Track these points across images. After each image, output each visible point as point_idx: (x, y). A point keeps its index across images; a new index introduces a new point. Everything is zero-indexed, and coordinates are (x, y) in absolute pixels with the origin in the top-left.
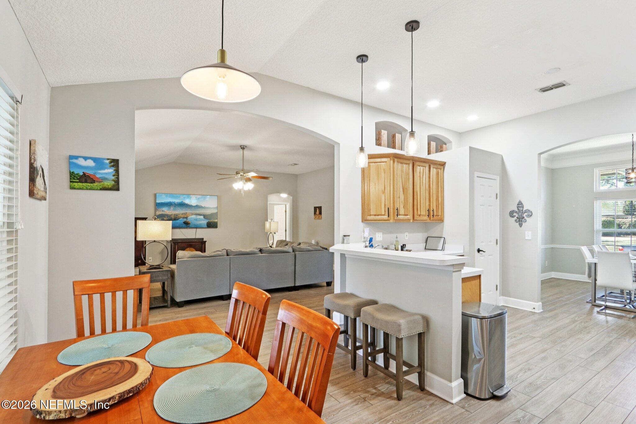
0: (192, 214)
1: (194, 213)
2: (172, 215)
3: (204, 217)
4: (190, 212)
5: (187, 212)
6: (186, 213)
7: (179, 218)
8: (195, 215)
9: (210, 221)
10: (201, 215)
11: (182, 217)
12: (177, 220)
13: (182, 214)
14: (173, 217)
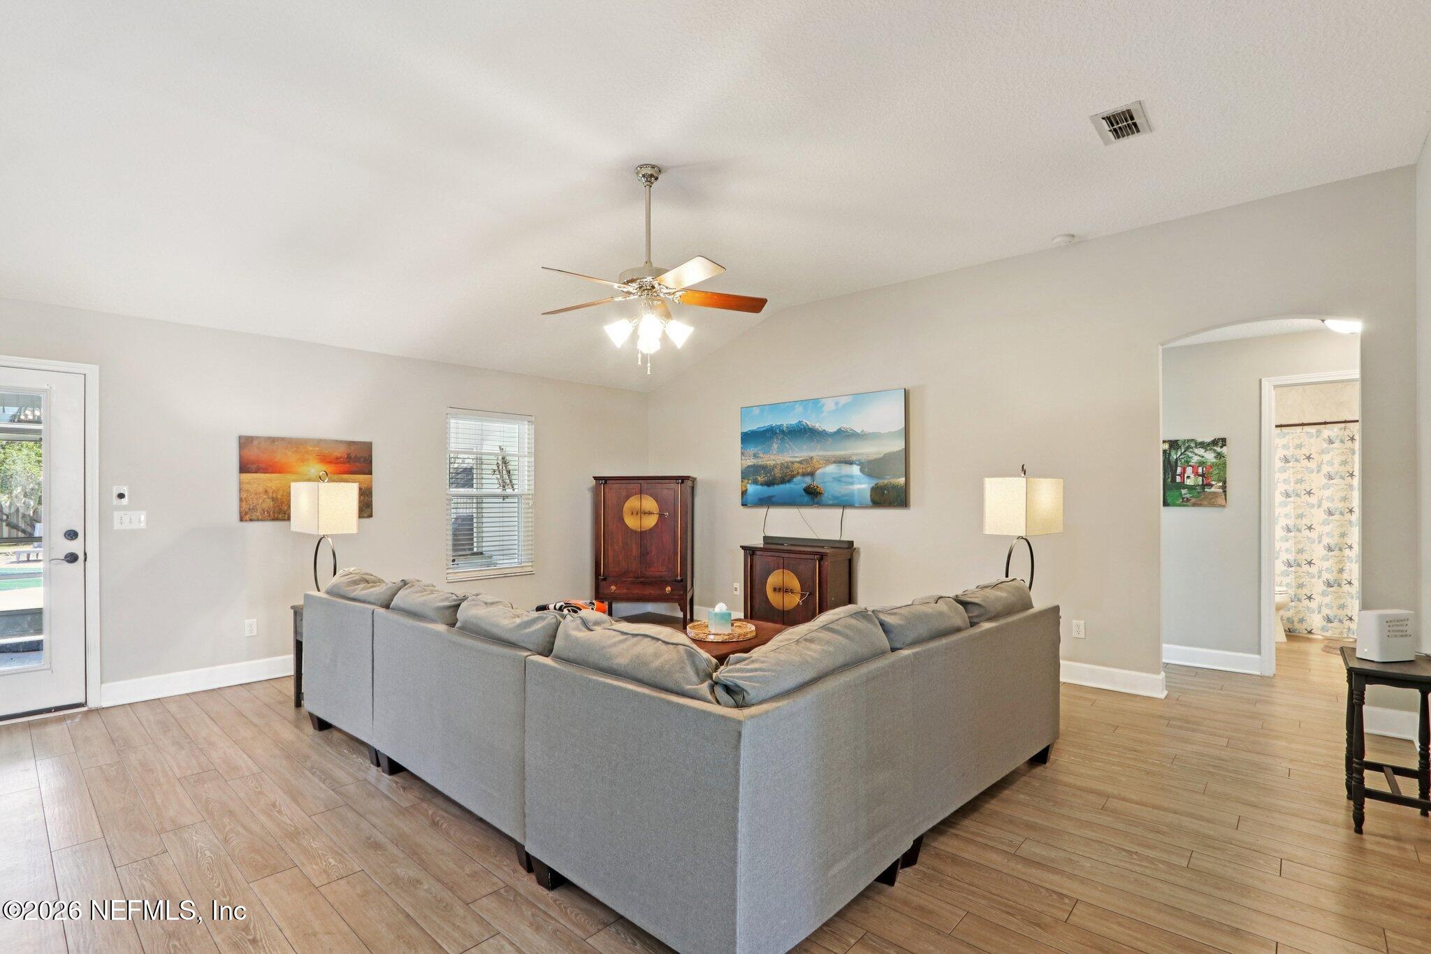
0: (828, 461)
1: (833, 456)
2: (775, 466)
3: (861, 470)
4: (821, 453)
5: (812, 454)
6: (812, 458)
7: (793, 476)
8: (835, 462)
9: (882, 482)
10: (851, 463)
11: (801, 471)
12: (789, 481)
13: (800, 462)
14: (778, 473)
